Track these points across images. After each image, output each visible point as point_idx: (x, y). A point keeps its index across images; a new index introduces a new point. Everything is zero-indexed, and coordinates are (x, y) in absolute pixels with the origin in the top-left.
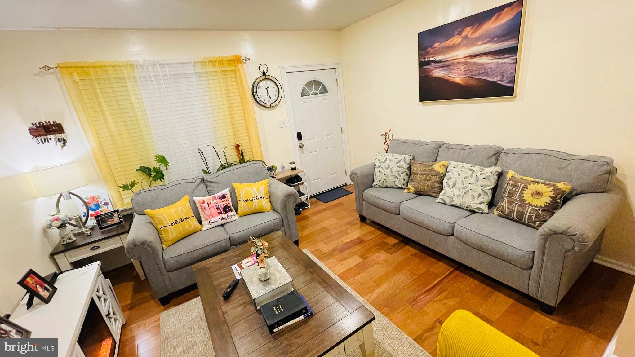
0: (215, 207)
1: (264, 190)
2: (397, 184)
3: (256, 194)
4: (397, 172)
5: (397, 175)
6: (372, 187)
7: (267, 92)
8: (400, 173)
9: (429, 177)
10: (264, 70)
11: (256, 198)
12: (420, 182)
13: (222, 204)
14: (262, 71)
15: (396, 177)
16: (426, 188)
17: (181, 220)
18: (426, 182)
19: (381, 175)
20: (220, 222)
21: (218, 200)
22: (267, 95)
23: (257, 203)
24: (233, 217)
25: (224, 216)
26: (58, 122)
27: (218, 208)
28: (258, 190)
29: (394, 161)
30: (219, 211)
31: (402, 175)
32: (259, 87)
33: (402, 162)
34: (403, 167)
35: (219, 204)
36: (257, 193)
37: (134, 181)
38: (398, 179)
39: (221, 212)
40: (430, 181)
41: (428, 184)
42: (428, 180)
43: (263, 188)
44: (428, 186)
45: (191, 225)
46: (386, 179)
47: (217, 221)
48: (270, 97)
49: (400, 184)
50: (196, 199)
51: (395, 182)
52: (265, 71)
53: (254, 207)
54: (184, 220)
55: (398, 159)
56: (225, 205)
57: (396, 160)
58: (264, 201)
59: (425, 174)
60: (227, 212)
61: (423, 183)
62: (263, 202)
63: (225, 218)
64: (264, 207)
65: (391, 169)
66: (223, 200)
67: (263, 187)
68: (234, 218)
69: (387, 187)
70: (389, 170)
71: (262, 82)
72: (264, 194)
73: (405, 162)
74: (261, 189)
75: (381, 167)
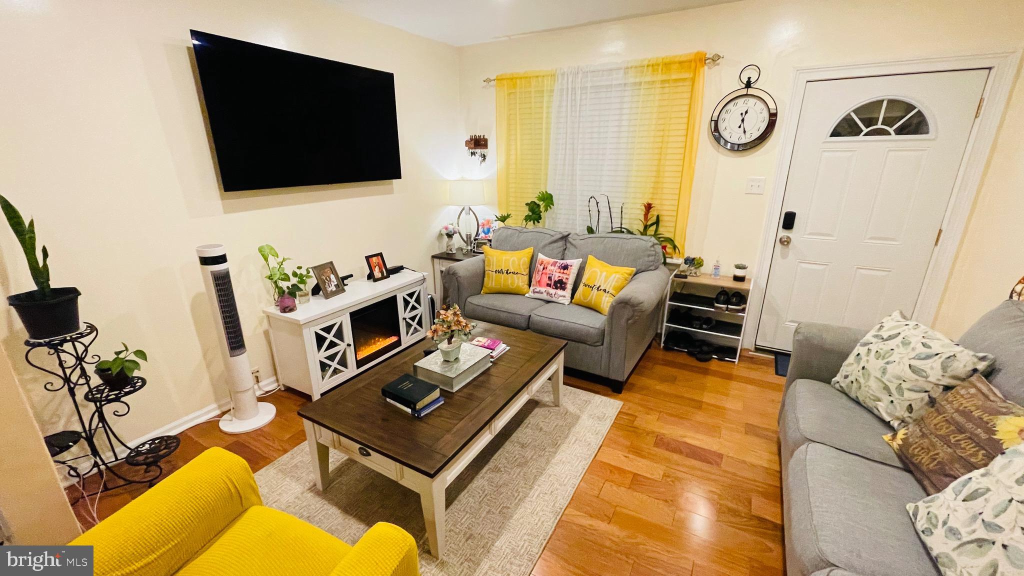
0: (548, 276)
1: (616, 282)
2: (880, 409)
3: (601, 282)
4: (899, 378)
5: (893, 388)
6: (829, 383)
7: (743, 120)
8: (904, 385)
9: (960, 437)
10: (749, 78)
11: (598, 288)
12: (927, 437)
13: (556, 276)
14: (745, 80)
15: (886, 388)
16: (925, 459)
17: (507, 272)
18: (939, 444)
19: (855, 365)
20: (545, 296)
21: (556, 267)
22: (740, 127)
23: (596, 295)
24: (561, 298)
25: (552, 291)
26: (486, 137)
27: (550, 278)
28: (607, 278)
29: (913, 349)
30: (550, 282)
31: (907, 394)
32: (727, 111)
33: (936, 363)
34: (927, 377)
35: (554, 273)
36: (603, 281)
37: (510, 215)
38: (891, 398)
39: (551, 284)
40: (949, 450)
41: (937, 454)
42: (948, 444)
43: (616, 278)
44: (935, 459)
45: (514, 284)
46: (862, 380)
47: (542, 293)
48: (745, 132)
49: (889, 414)
50: (541, 256)
51: (879, 400)
52: (752, 80)
53: (589, 298)
54: (510, 273)
55: (930, 347)
56: (560, 278)
57: (921, 349)
58: (606, 297)
59: (957, 424)
60: (556, 288)
61: (931, 442)
62: (604, 298)
63: (551, 294)
64: (602, 306)
65: (888, 363)
66: (562, 271)
67: (618, 276)
68: (561, 300)
69: (857, 402)
70: (881, 363)
71: (736, 101)
72: (611, 288)
73: (944, 368)
74: (611, 278)
75: (870, 346)
